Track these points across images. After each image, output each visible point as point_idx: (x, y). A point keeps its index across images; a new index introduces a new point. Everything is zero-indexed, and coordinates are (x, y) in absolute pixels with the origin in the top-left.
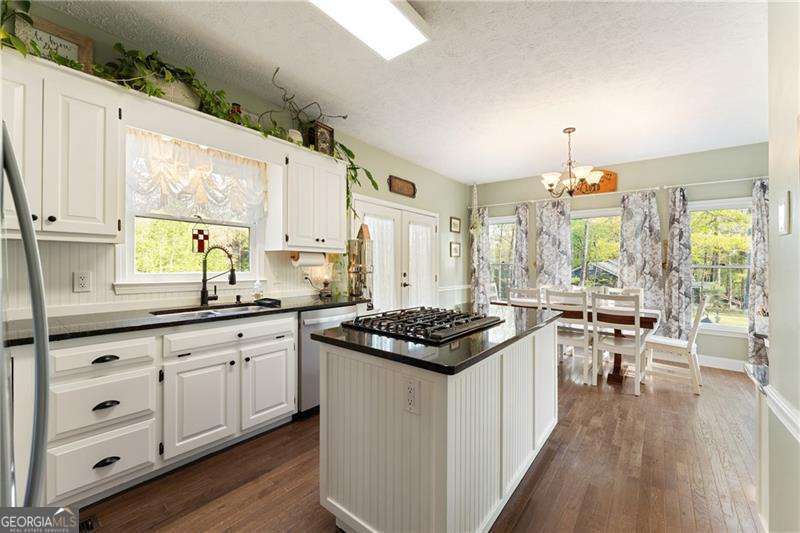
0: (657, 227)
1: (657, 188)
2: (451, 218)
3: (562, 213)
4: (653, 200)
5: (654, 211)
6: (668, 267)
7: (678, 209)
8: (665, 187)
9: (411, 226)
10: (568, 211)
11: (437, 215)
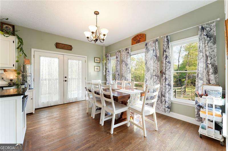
0: (158, 55)
1: (158, 38)
2: (95, 58)
3: (128, 53)
4: (157, 43)
5: (157, 48)
6: (162, 73)
7: (165, 46)
8: (162, 37)
9: (69, 61)
10: (130, 52)
11: (86, 57)
